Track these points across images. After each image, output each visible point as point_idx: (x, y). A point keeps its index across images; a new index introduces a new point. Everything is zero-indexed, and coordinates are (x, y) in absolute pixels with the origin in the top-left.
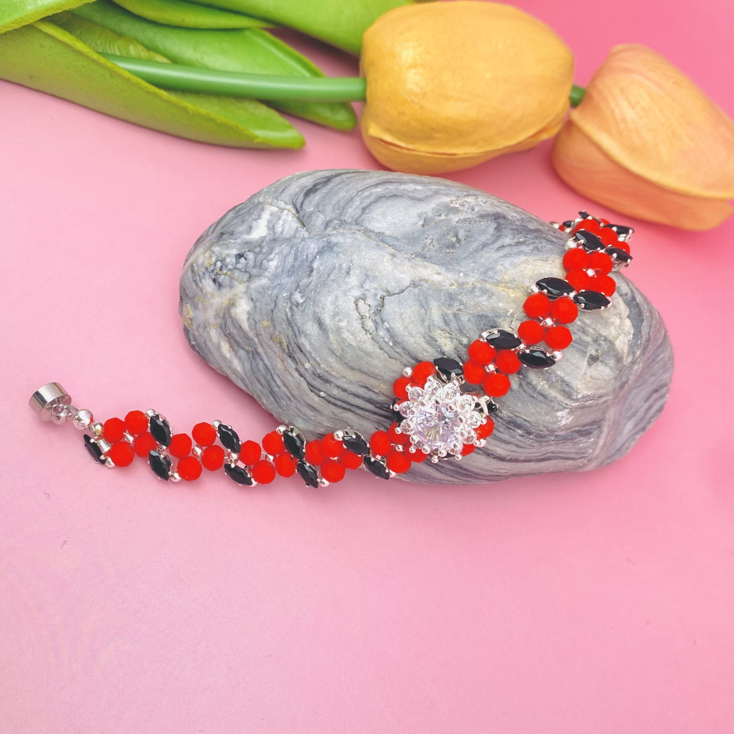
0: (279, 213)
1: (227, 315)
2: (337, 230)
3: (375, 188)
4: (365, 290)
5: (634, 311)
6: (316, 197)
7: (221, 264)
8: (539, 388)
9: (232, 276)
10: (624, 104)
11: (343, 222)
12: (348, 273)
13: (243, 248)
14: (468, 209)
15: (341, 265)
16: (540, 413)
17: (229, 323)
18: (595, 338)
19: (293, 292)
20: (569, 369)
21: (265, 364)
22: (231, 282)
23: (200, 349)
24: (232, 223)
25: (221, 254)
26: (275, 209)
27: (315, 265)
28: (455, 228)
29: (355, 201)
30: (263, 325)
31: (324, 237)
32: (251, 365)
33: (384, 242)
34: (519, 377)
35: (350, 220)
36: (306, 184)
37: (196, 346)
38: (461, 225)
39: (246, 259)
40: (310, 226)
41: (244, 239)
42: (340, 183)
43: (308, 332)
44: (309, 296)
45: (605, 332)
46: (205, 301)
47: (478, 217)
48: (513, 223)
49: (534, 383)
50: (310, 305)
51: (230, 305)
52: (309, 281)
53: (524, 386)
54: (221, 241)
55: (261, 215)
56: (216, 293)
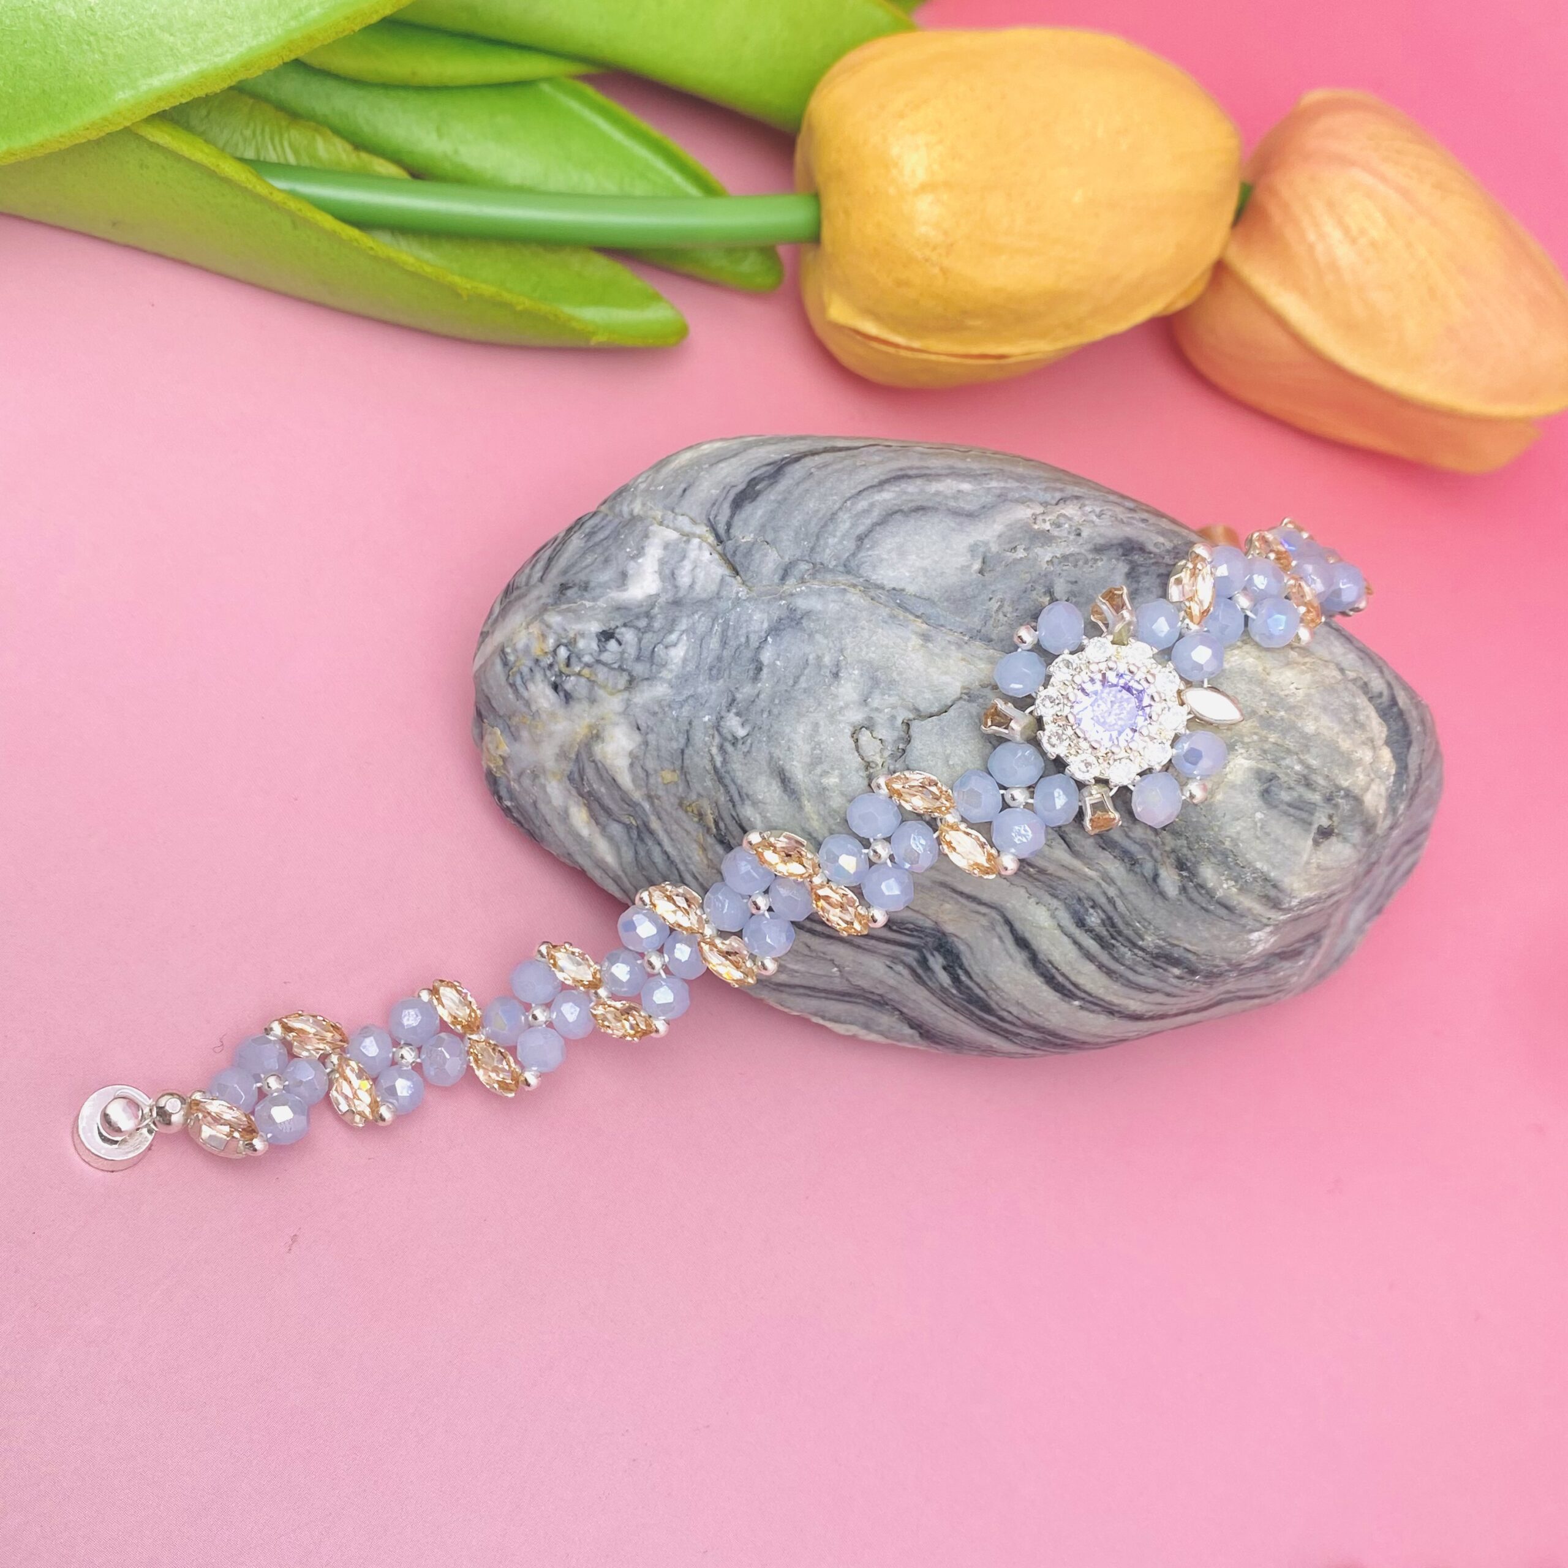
0: (683, 545)
1: (584, 756)
2: (808, 584)
3: (879, 491)
4: (872, 710)
5: (1395, 728)
6: (757, 512)
7: (568, 653)
8: (1219, 894)
9: (593, 678)
10: (1335, 235)
11: (819, 566)
12: (836, 675)
13: (613, 619)
14: (1069, 533)
15: (819, 658)
16: (1217, 938)
17: (590, 773)
18: (1328, 795)
19: (723, 713)
20: (1279, 856)
21: (665, 853)
22: (591, 690)
23: (522, 815)
24: (584, 564)
25: (565, 630)
26: (672, 535)
27: (766, 656)
28: (1045, 575)
29: (839, 520)
30: (663, 778)
31: (781, 598)
32: (636, 853)
33: (906, 610)
34: (1180, 875)
35: (834, 563)
36: (733, 480)
37: (514, 810)
38: (1058, 569)
39: (620, 644)
40: (750, 574)
41: (612, 599)
42: (803, 480)
43: (760, 797)
44: (758, 723)
45: (1347, 780)
46: (536, 727)
47: (1091, 551)
48: (1160, 560)
49: (1210, 885)
50: (760, 741)
51: (592, 738)
52: (756, 691)
53: (1190, 890)
54: (564, 603)
55: (643, 548)
56: (561, 712)
